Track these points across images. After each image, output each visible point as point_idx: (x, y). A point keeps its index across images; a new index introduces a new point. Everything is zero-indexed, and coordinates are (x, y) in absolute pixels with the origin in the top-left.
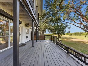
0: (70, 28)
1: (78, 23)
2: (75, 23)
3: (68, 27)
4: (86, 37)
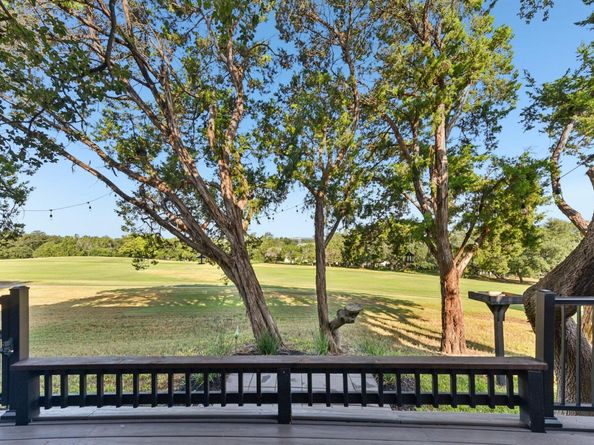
4: (138, 268)
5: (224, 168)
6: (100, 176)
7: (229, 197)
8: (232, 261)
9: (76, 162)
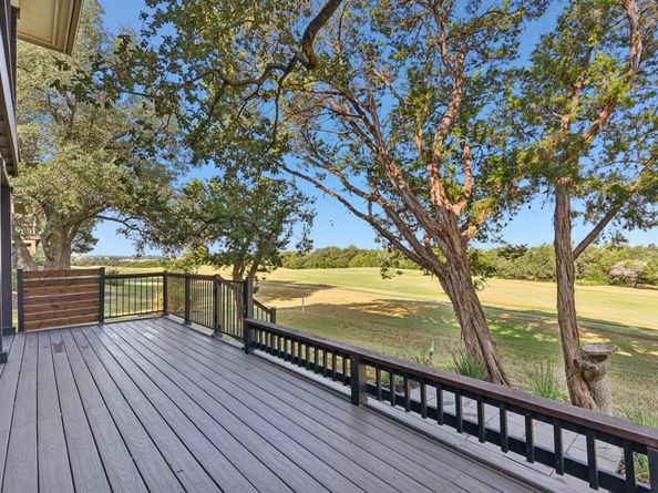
0: (309, 218)
1: (362, 194)
2: (349, 187)
3: (302, 209)
4: (384, 277)
5: (433, 172)
6: (339, 198)
7: (440, 203)
8: (445, 272)
9: (326, 191)
